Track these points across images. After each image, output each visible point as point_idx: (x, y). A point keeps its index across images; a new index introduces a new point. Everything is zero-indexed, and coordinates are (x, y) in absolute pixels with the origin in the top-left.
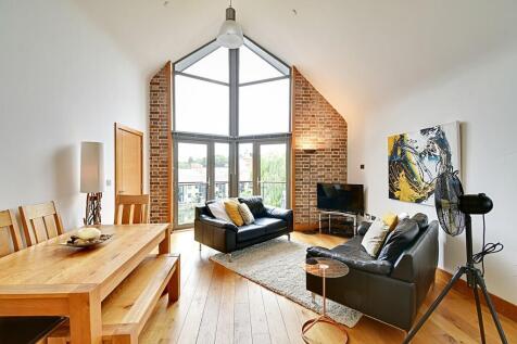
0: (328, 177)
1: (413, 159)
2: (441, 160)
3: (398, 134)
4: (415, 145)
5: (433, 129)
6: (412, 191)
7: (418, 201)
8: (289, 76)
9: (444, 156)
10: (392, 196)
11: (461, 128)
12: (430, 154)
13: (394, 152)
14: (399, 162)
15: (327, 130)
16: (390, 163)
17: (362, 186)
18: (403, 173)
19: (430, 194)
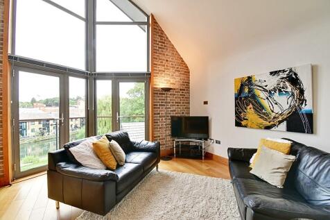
0: (178, 112)
1: (262, 95)
2: (293, 95)
3: (246, 76)
4: (264, 84)
5: (284, 71)
6: (261, 121)
7: (268, 128)
8: (147, 23)
9: (296, 92)
10: (238, 124)
11: (314, 69)
12: (280, 91)
13: (241, 91)
14: (246, 98)
15: (177, 73)
16: (236, 99)
17: (207, 117)
18: (251, 106)
19: (280, 122)
